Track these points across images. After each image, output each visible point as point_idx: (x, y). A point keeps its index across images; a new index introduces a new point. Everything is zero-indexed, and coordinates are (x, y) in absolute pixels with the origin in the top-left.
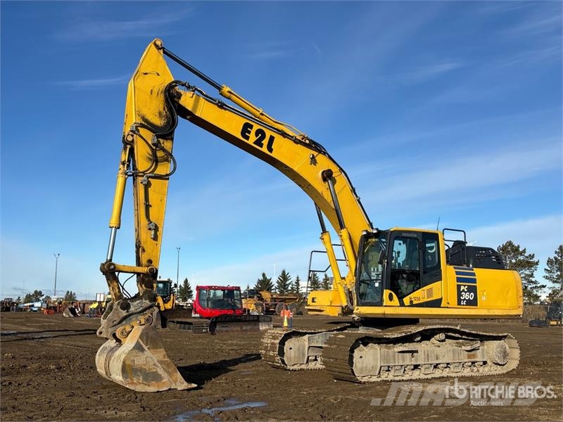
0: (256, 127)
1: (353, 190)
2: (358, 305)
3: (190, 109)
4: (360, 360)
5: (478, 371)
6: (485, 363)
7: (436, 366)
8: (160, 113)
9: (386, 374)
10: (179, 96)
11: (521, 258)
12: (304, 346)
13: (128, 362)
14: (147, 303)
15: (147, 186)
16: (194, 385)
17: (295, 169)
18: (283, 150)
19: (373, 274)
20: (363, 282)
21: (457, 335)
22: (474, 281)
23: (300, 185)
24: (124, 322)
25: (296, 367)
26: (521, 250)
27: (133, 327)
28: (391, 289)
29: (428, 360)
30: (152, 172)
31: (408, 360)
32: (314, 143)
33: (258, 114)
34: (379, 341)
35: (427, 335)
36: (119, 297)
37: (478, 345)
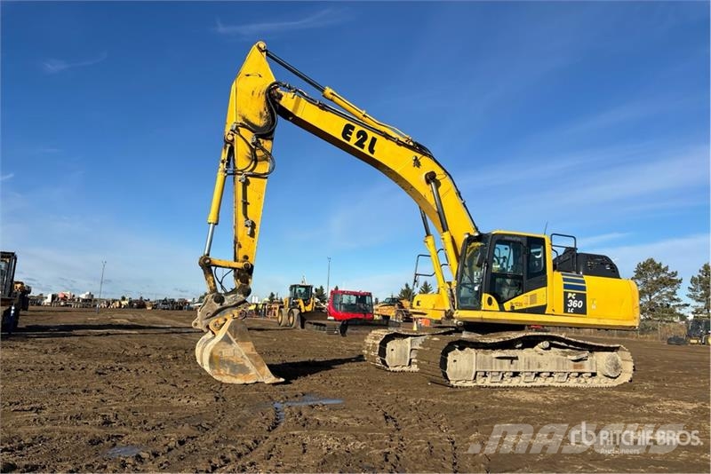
0: (358, 128)
1: (459, 194)
2: (458, 308)
3: (290, 109)
4: (453, 364)
5: (586, 382)
6: (594, 374)
7: (538, 375)
8: (261, 114)
9: (482, 380)
10: (280, 97)
11: (663, 275)
12: (406, 349)
13: (216, 354)
14: (240, 297)
15: (246, 184)
16: (282, 380)
17: (398, 171)
18: (386, 152)
19: (475, 278)
20: (464, 285)
21: (563, 344)
22: (584, 288)
23: (403, 188)
24: (218, 315)
25: (397, 369)
26: (663, 267)
27: (226, 320)
28: (490, 294)
29: (529, 367)
30: (251, 171)
31: (506, 366)
32: (419, 145)
33: (361, 116)
34: (476, 345)
35: (529, 343)
36: (214, 290)
37: (586, 355)
